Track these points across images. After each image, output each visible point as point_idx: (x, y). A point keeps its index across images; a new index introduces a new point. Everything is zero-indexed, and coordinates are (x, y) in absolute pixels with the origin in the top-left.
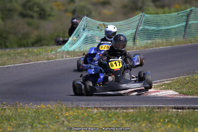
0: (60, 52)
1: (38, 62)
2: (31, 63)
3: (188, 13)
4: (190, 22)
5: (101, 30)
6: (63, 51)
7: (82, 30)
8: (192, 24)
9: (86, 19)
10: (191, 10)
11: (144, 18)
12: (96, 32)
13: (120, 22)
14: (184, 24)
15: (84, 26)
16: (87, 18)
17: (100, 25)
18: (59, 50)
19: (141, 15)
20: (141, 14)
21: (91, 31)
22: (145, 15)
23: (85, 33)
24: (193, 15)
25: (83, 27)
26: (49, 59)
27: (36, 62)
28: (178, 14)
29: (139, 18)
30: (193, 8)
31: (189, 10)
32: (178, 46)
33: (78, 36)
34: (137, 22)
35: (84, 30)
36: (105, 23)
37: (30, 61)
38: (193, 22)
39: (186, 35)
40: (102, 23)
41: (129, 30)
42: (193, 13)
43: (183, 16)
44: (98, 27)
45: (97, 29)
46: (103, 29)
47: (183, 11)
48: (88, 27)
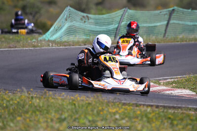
0: (41, 40)
1: (24, 49)
2: (17, 49)
3: (170, 12)
4: (171, 22)
5: (85, 22)
7: (64, 20)
8: (174, 23)
9: (69, 9)
10: (173, 10)
11: (127, 14)
12: (79, 23)
13: (103, 16)
14: (166, 22)
15: (67, 16)
16: (70, 8)
17: (84, 17)
19: (124, 11)
20: (124, 9)
21: (74, 22)
22: (129, 10)
23: (67, 24)
24: (175, 14)
25: (65, 16)
26: (34, 46)
27: (22, 49)
28: (161, 12)
29: (122, 13)
30: (175, 7)
31: (171, 9)
32: (165, 44)
33: (60, 26)
34: (120, 17)
35: (66, 20)
36: (89, 15)
37: (16, 47)
38: (175, 21)
39: (167, 34)
40: (85, 15)
41: (112, 24)
42: (175, 12)
43: (165, 15)
44: (82, 19)
45: (80, 21)
46: (87, 21)
47: (165, 10)
48: (70, 18)
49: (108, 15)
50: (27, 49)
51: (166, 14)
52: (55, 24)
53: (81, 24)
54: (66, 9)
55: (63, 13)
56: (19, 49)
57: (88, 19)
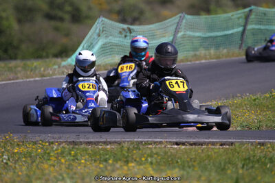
0: (63, 66)
1: (28, 80)
2: (17, 81)
3: (246, 14)
4: (249, 27)
5: (126, 36)
6: (70, 65)
7: (95, 36)
9: (102, 20)
10: (251, 11)
11: (184, 21)
12: (118, 39)
13: (150, 26)
14: (241, 29)
15: (100, 30)
16: (104, 19)
17: (124, 29)
18: (64, 63)
19: (180, 17)
20: (180, 15)
21: (110, 37)
22: (186, 16)
23: (100, 41)
24: (253, 17)
25: (98, 31)
26: (43, 76)
27: (25, 80)
28: (232, 16)
29: (177, 20)
30: (253, 7)
31: (247, 10)
33: (91, 44)
34: (175, 26)
35: (99, 35)
36: (132, 27)
37: (17, 78)
38: (254, 26)
39: (243, 45)
40: (125, 26)
41: (165, 36)
42: (254, 14)
43: (239, 18)
44: (120, 33)
45: (119, 35)
46: (128, 34)
47: (240, 12)
48: (104, 32)
49: (157, 24)
50: (32, 79)
51: (241, 17)
52: (84, 42)
53: (121, 39)
54: (97, 21)
55: (94, 26)
56: (21, 80)
57: (131, 33)
